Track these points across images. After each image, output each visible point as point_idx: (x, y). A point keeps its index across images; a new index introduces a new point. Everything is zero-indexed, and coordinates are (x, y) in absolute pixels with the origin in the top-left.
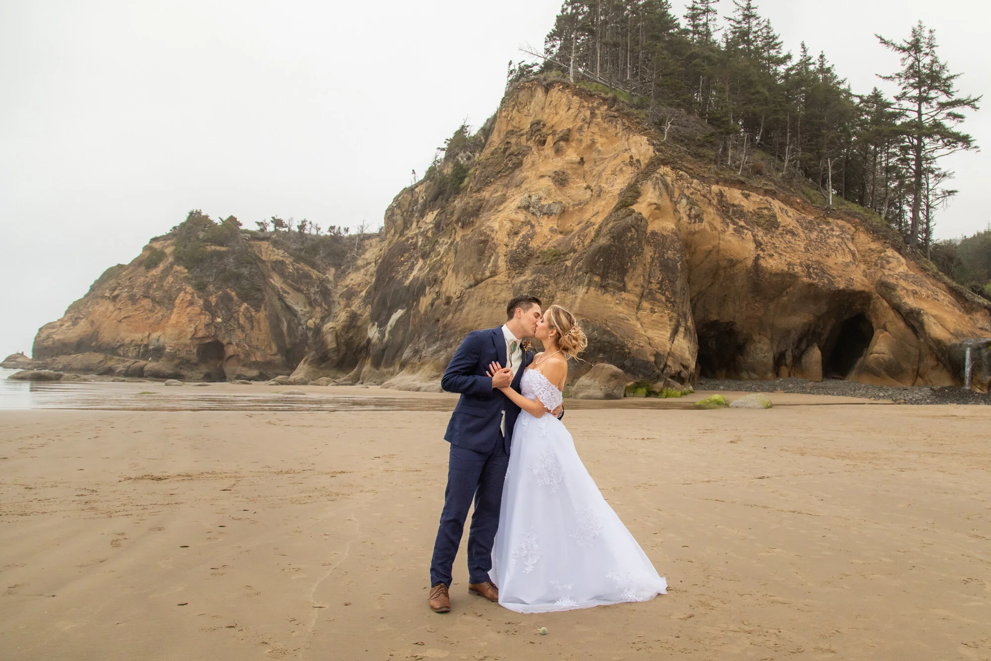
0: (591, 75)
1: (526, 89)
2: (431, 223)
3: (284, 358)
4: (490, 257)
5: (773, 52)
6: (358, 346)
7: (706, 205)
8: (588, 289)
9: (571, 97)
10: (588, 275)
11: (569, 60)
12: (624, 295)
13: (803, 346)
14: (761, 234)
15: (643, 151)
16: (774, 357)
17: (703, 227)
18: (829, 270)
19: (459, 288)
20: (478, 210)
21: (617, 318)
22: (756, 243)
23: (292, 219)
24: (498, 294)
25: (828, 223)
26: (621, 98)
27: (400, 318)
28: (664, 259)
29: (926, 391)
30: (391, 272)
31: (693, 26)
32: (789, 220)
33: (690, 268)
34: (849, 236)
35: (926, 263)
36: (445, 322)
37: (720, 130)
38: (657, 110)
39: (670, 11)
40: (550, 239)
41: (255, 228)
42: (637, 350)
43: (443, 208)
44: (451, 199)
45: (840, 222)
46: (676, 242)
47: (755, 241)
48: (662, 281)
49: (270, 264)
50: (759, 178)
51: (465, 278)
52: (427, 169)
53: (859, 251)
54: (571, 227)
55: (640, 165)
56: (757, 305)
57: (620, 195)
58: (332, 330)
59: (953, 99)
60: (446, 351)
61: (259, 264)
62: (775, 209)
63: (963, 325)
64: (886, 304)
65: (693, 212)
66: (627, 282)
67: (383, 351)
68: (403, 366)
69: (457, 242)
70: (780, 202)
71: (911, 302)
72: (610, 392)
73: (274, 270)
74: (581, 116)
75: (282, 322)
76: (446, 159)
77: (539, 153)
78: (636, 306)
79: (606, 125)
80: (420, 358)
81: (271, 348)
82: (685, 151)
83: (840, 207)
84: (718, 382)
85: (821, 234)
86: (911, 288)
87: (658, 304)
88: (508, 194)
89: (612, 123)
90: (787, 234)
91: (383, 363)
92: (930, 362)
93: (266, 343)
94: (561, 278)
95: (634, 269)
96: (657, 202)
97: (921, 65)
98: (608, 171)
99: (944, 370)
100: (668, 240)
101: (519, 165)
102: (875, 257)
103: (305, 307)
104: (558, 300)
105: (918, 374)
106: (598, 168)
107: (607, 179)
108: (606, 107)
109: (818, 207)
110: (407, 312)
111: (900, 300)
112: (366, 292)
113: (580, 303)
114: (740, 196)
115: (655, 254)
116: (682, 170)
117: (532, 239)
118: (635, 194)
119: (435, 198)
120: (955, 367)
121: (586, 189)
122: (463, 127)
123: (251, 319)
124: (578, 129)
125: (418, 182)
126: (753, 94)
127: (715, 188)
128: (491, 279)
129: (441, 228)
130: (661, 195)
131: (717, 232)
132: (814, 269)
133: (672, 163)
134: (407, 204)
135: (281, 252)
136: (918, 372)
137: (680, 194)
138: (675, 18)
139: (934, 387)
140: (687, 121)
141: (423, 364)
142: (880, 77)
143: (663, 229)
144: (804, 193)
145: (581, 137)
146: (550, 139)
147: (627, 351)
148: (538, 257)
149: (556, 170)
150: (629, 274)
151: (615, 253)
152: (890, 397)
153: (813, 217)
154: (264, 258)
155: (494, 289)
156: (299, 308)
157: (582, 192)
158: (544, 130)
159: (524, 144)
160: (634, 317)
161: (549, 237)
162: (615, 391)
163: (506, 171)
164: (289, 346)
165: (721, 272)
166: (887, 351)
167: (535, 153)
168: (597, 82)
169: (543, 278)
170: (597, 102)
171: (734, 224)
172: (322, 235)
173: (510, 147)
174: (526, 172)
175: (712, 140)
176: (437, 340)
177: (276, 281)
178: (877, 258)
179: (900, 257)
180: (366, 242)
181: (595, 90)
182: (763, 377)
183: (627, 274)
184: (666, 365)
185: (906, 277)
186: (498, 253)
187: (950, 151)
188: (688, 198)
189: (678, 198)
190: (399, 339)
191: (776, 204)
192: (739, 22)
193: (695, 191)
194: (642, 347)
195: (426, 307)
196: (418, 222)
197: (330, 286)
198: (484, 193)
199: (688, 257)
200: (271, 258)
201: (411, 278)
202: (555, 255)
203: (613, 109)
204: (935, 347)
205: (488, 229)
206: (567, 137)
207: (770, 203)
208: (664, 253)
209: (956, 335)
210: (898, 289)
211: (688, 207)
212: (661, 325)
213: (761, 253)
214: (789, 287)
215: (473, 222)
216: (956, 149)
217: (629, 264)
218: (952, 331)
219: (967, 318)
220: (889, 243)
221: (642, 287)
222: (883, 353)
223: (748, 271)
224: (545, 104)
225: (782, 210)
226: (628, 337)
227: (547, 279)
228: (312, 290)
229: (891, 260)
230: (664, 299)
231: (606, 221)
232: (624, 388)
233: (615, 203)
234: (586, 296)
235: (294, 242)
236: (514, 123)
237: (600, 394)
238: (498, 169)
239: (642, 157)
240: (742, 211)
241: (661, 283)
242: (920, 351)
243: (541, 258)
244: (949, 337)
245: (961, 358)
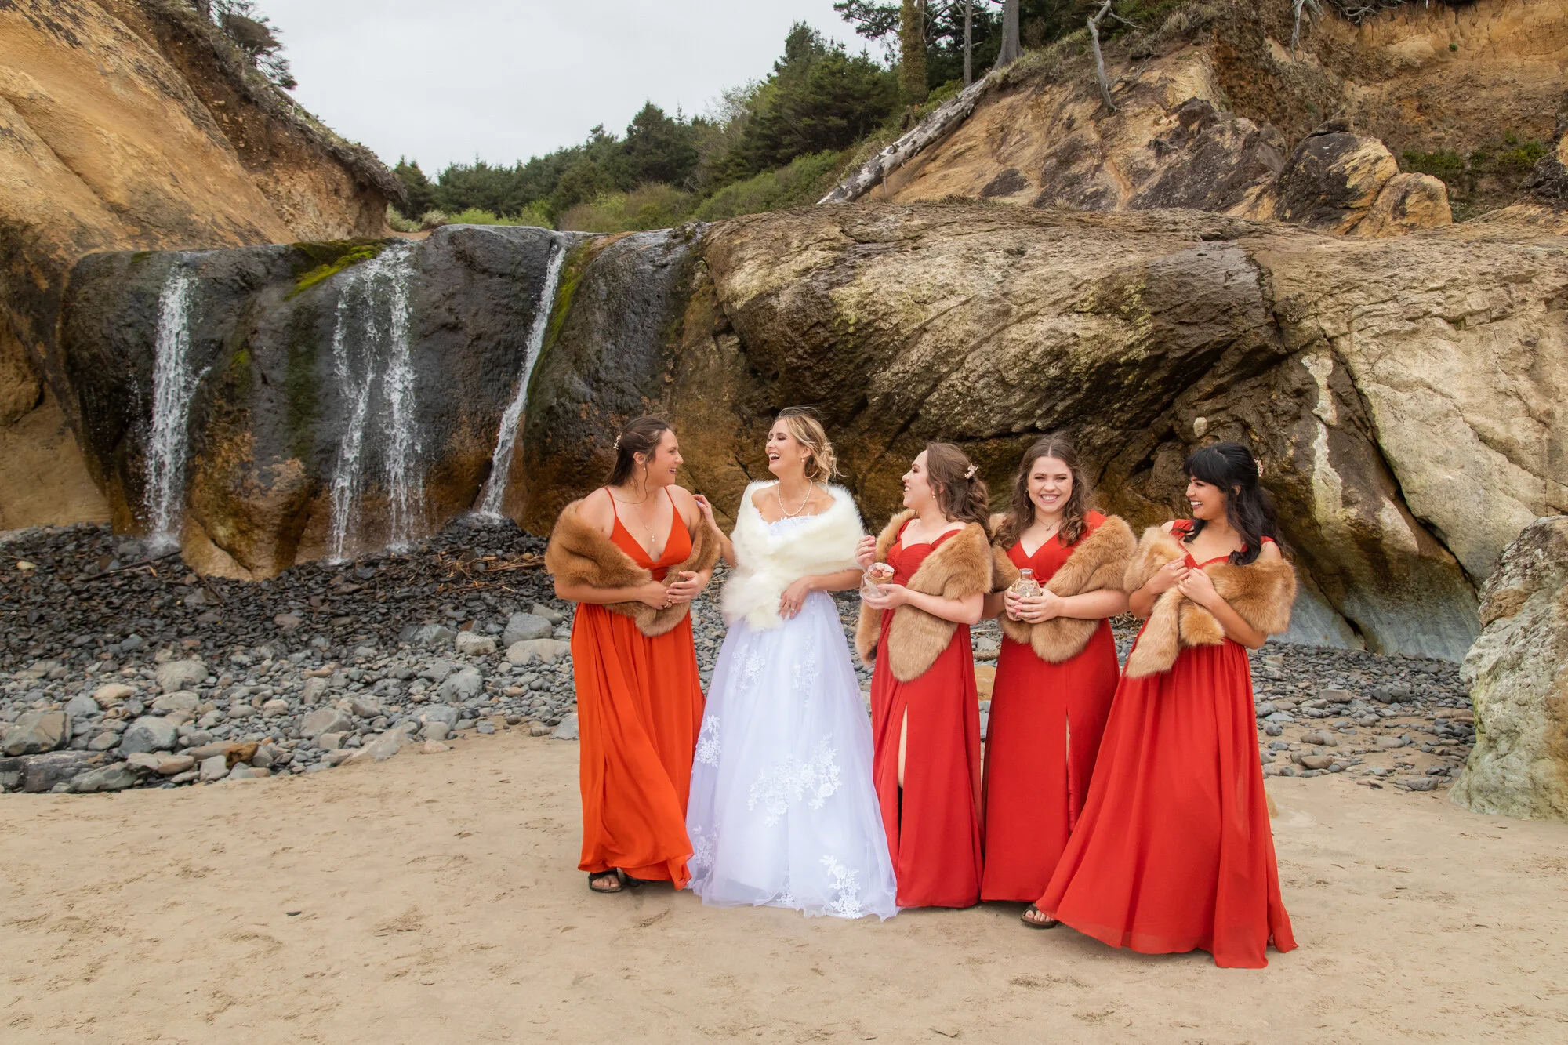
63: (201, 188)
244: (90, 221)
245: (131, 336)
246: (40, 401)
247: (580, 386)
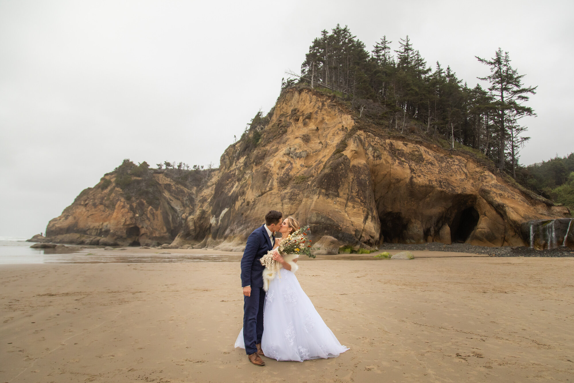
0: (323, 84)
1: (290, 92)
2: (242, 163)
3: (170, 235)
4: (269, 181)
5: (421, 68)
6: (206, 227)
7: (383, 150)
8: (319, 196)
9: (311, 96)
10: (319, 189)
11: (311, 77)
12: (338, 199)
13: (440, 225)
14: (413, 164)
15: (349, 123)
16: (424, 232)
17: (381, 162)
18: (452, 184)
19: (253, 197)
20: (264, 156)
21: (334, 211)
22: (411, 170)
23: (175, 162)
24: (273, 200)
25: (452, 158)
26: (338, 96)
27: (226, 213)
28: (359, 180)
29: (509, 249)
30: (222, 189)
31: (377, 56)
32: (429, 157)
33: (374, 184)
34: (463, 165)
35: (509, 178)
36: (246, 215)
37: (390, 110)
38: (357, 101)
39: (365, 49)
40: (300, 170)
41: (156, 167)
42: (345, 228)
43: (248, 155)
44: (252, 150)
45: (458, 157)
46: (366, 170)
47: (410, 169)
48: (358, 191)
49: (163, 186)
50: (413, 135)
51: (257, 192)
52: (242, 135)
53: (469, 173)
54: (312, 164)
55: (347, 130)
56: (413, 203)
57: (337, 146)
58: (192, 220)
59: (521, 88)
60: (246, 230)
61: (158, 186)
62: (422, 151)
63: (530, 212)
64: (485, 201)
65: (376, 154)
66: (339, 192)
67: (218, 230)
68: (225, 238)
69: (253, 173)
70: (424, 147)
71: (498, 200)
72: (330, 251)
73: (165, 188)
74: (317, 106)
75: (169, 216)
76: (250, 130)
77: (295, 126)
78: (344, 205)
79: (330, 110)
80: (233, 234)
81: (163, 229)
82: (372, 122)
83: (458, 149)
84: (393, 245)
85: (448, 164)
86: (498, 192)
87: (357, 204)
88: (279, 147)
89: (333, 109)
90: (428, 164)
91: (217, 237)
92: (511, 233)
93: (161, 227)
94: (306, 190)
95: (343, 185)
96: (355, 149)
97: (502, 71)
98: (331, 134)
99: (519, 237)
100: (362, 169)
101: (285, 132)
102: (478, 175)
103: (181, 208)
104: (304, 202)
105: (504, 240)
106: (325, 133)
107: (330, 138)
108: (330, 100)
109: (446, 149)
110: (230, 210)
111: (493, 200)
112: (211, 200)
113: (315, 204)
114: (402, 145)
115: (354, 177)
116: (369, 132)
117: (291, 170)
118: (344, 146)
119: (245, 150)
120: (525, 236)
121: (319, 143)
122: (259, 113)
123: (153, 215)
124: (315, 112)
125: (238, 142)
126: (409, 90)
127: (388, 141)
128: (269, 192)
129: (247, 165)
130: (358, 146)
131: (389, 164)
132: (443, 183)
133: (364, 128)
134: (231, 153)
135: (169, 179)
136: (504, 239)
137: (368, 145)
138: (368, 52)
139: (514, 247)
140: (374, 106)
141: (235, 237)
142: (479, 78)
143: (359, 164)
144: (439, 142)
145: (317, 117)
146: (301, 118)
147: (340, 229)
148: (294, 180)
149: (304, 134)
150: (341, 188)
151: (333, 177)
152: (488, 253)
153: (443, 155)
154: (160, 183)
155: (271, 197)
156: (178, 208)
157: (317, 145)
158: (298, 114)
159: (288, 121)
160: (344, 211)
161: (300, 169)
162: (333, 250)
163: (279, 135)
164: (173, 228)
165: (392, 186)
166: (486, 227)
167: (293, 125)
168: (326, 88)
169: (296, 191)
170: (325, 98)
171: (398, 160)
172: (190, 170)
173: (281, 123)
174: (289, 136)
175: (386, 116)
176: (242, 224)
177: (167, 194)
178: (479, 176)
179: (493, 175)
180: (213, 173)
181: (324, 92)
182: (418, 242)
183: (340, 188)
184: (361, 236)
185: (496, 186)
186: (273, 178)
187: (520, 117)
188: (373, 147)
189: (367, 147)
190: (225, 224)
191: (422, 149)
192: (402, 53)
193: (377, 143)
194: (348, 226)
195: (239, 207)
196: (236, 163)
197: (193, 197)
198: (267, 147)
199: (373, 178)
200: (164, 183)
201: (232, 192)
202: (303, 179)
203: (334, 101)
204: (513, 225)
205: (268, 166)
206: (309, 117)
207: (419, 148)
208: (359, 176)
209: (525, 218)
210: (491, 193)
211: (373, 152)
212: (359, 215)
213: (414, 175)
214: (430, 193)
215: (261, 162)
216: (523, 115)
217: (341, 183)
218: (523, 216)
219: (532, 208)
220: (486, 168)
221: (348, 195)
222: (484, 229)
223: (407, 185)
224: (299, 100)
225: (425, 151)
226: (341, 221)
227: (298, 191)
228: (185, 199)
229: (487, 177)
230: (359, 201)
231: (329, 160)
232: (338, 249)
233: (334, 150)
234: (318, 200)
235: (176, 174)
236: (284, 110)
237: (324, 252)
238: (275, 134)
239: (348, 126)
240: (403, 153)
241: (358, 192)
242: (505, 227)
243: (296, 180)
244: (521, 219)
245: (528, 230)
246: (515, 235)
247: (572, 235)
